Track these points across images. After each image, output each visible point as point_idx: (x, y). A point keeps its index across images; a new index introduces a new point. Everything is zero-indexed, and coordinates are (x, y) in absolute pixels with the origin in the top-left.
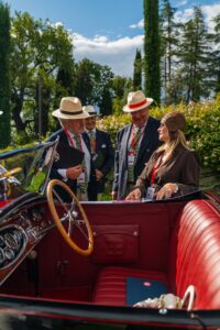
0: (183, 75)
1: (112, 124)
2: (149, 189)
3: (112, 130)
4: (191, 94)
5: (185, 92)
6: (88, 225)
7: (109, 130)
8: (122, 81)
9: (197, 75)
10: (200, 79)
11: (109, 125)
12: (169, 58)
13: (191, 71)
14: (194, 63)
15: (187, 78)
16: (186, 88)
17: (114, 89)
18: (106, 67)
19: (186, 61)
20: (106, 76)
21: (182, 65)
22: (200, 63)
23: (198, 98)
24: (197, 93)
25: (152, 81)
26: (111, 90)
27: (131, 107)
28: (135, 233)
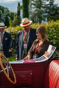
0: (36, 12)
1: (12, 30)
2: (34, 56)
3: (12, 32)
4: (39, 19)
5: (37, 19)
6: (13, 71)
7: (11, 32)
8: (13, 14)
9: (41, 13)
10: (42, 14)
11: (11, 31)
12: (31, 6)
13: (38, 11)
14: (40, 8)
15: (37, 14)
16: (37, 17)
17: (10, 16)
18: (6, 8)
19: (37, 7)
20: (7, 11)
21: (35, 9)
22: (42, 8)
23: (41, 21)
24: (41, 19)
25: (25, 14)
26: (8, 17)
27: (24, 24)
28: (31, 74)
